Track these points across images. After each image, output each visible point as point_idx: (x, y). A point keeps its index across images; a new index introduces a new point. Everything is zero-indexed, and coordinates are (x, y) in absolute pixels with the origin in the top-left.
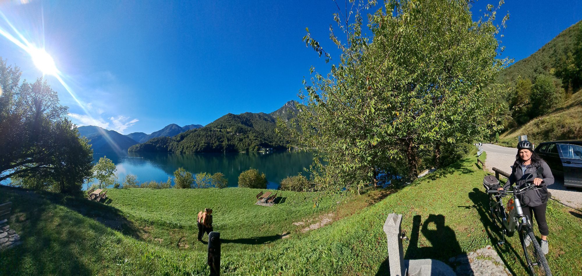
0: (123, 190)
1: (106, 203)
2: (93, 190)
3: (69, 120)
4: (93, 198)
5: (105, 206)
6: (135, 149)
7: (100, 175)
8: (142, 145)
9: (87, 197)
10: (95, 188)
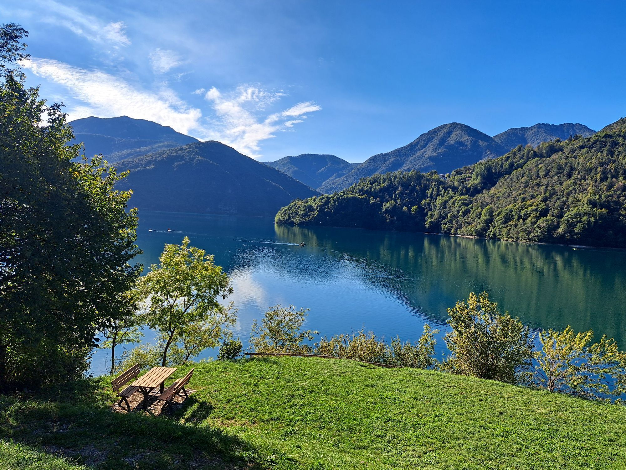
0: (252, 365)
1: (187, 421)
2: (135, 372)
3: (26, 86)
4: (133, 405)
5: (183, 428)
6: (304, 216)
7: (164, 312)
8: (327, 202)
9: (109, 403)
10: (140, 366)
